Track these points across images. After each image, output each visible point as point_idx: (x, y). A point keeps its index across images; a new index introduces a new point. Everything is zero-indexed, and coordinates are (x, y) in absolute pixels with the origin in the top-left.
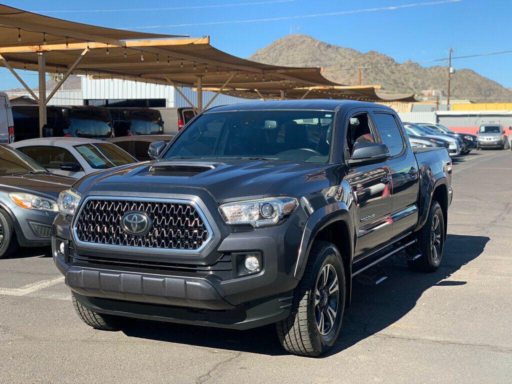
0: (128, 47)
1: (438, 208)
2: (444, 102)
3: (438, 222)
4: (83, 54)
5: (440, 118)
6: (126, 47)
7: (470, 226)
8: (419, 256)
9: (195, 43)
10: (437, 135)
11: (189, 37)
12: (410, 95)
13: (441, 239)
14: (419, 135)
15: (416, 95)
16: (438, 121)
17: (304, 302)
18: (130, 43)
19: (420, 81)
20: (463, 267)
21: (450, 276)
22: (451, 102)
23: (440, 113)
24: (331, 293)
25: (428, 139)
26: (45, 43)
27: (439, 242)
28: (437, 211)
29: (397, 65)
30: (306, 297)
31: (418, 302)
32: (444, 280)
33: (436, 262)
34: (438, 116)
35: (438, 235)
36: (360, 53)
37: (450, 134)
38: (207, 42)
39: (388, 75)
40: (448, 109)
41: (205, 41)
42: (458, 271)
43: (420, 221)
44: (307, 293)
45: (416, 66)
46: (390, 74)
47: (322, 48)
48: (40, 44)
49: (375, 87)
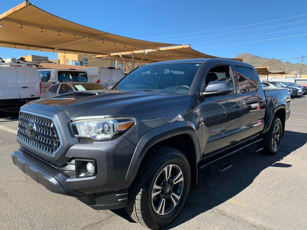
0: (161, 51)
1: (279, 121)
2: (298, 76)
3: (278, 128)
4: (146, 54)
5: (296, 81)
6: (160, 51)
7: (301, 127)
8: (262, 149)
9: (185, 47)
10: (294, 86)
11: (181, 45)
12: (283, 71)
13: (280, 137)
14: (285, 86)
15: (285, 71)
16: (295, 82)
17: (139, 197)
18: (162, 49)
19: (290, 69)
20: (292, 153)
21: (282, 159)
22: (302, 75)
23: (296, 79)
24: (175, 183)
25: (289, 88)
26: (135, 50)
27: (278, 139)
28: (278, 123)
29: (282, 63)
30: (140, 193)
31: (255, 180)
32: (278, 162)
33: (275, 150)
34: (295, 80)
35: (278, 135)
36: (268, 59)
37: (300, 87)
38: (189, 47)
39: (278, 67)
40: (300, 78)
41: (188, 46)
42: (289, 155)
43: (265, 128)
44: (141, 190)
45: (289, 63)
46: (279, 66)
47: (254, 57)
48: (132, 51)
49: (267, 67)
